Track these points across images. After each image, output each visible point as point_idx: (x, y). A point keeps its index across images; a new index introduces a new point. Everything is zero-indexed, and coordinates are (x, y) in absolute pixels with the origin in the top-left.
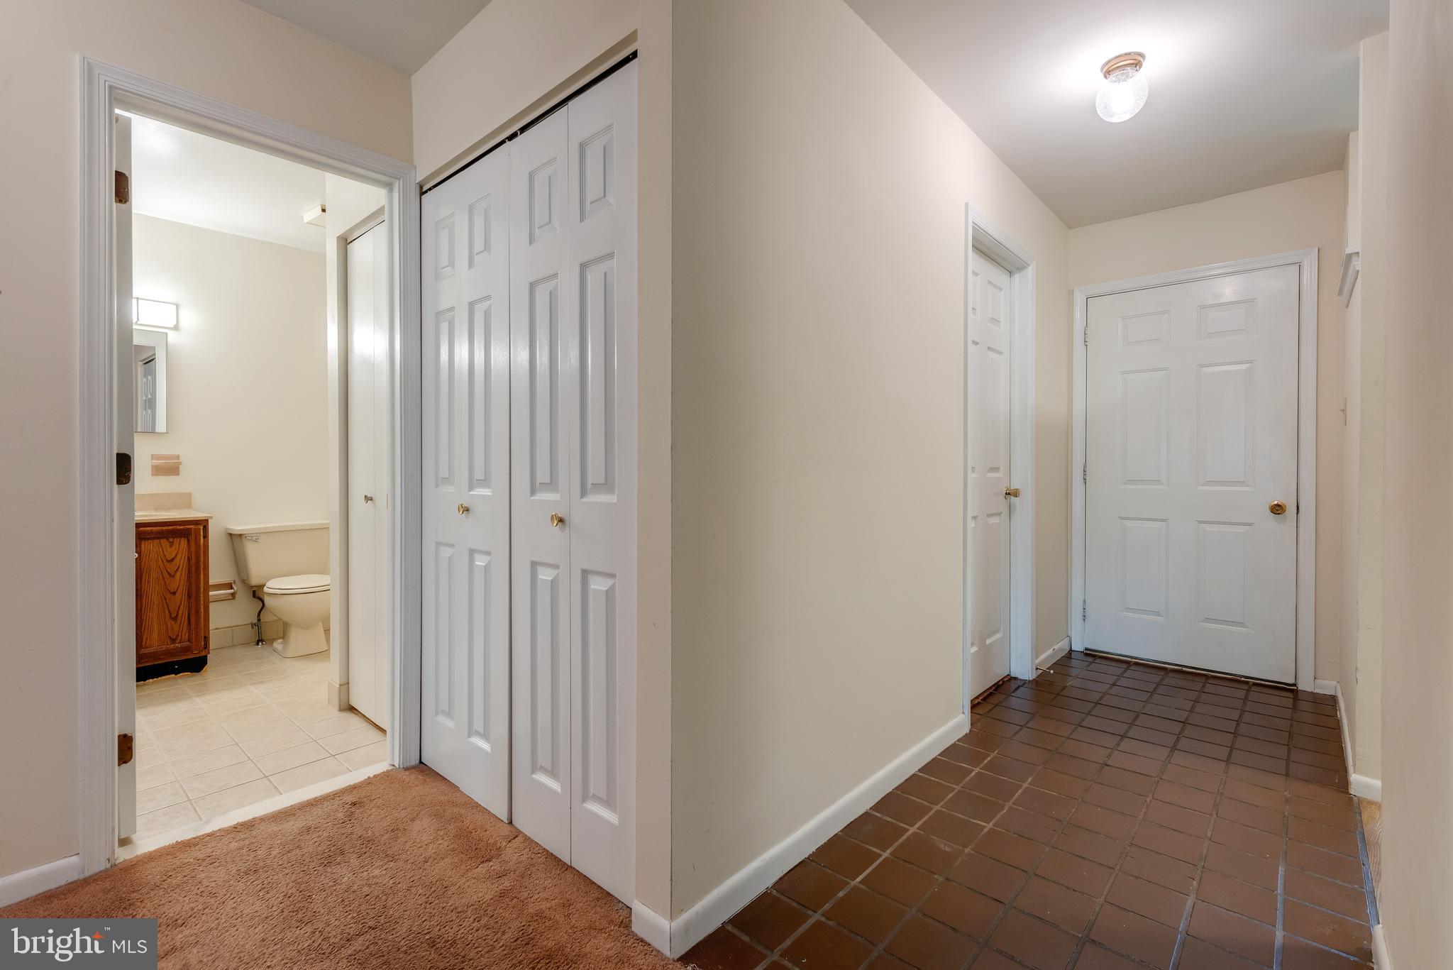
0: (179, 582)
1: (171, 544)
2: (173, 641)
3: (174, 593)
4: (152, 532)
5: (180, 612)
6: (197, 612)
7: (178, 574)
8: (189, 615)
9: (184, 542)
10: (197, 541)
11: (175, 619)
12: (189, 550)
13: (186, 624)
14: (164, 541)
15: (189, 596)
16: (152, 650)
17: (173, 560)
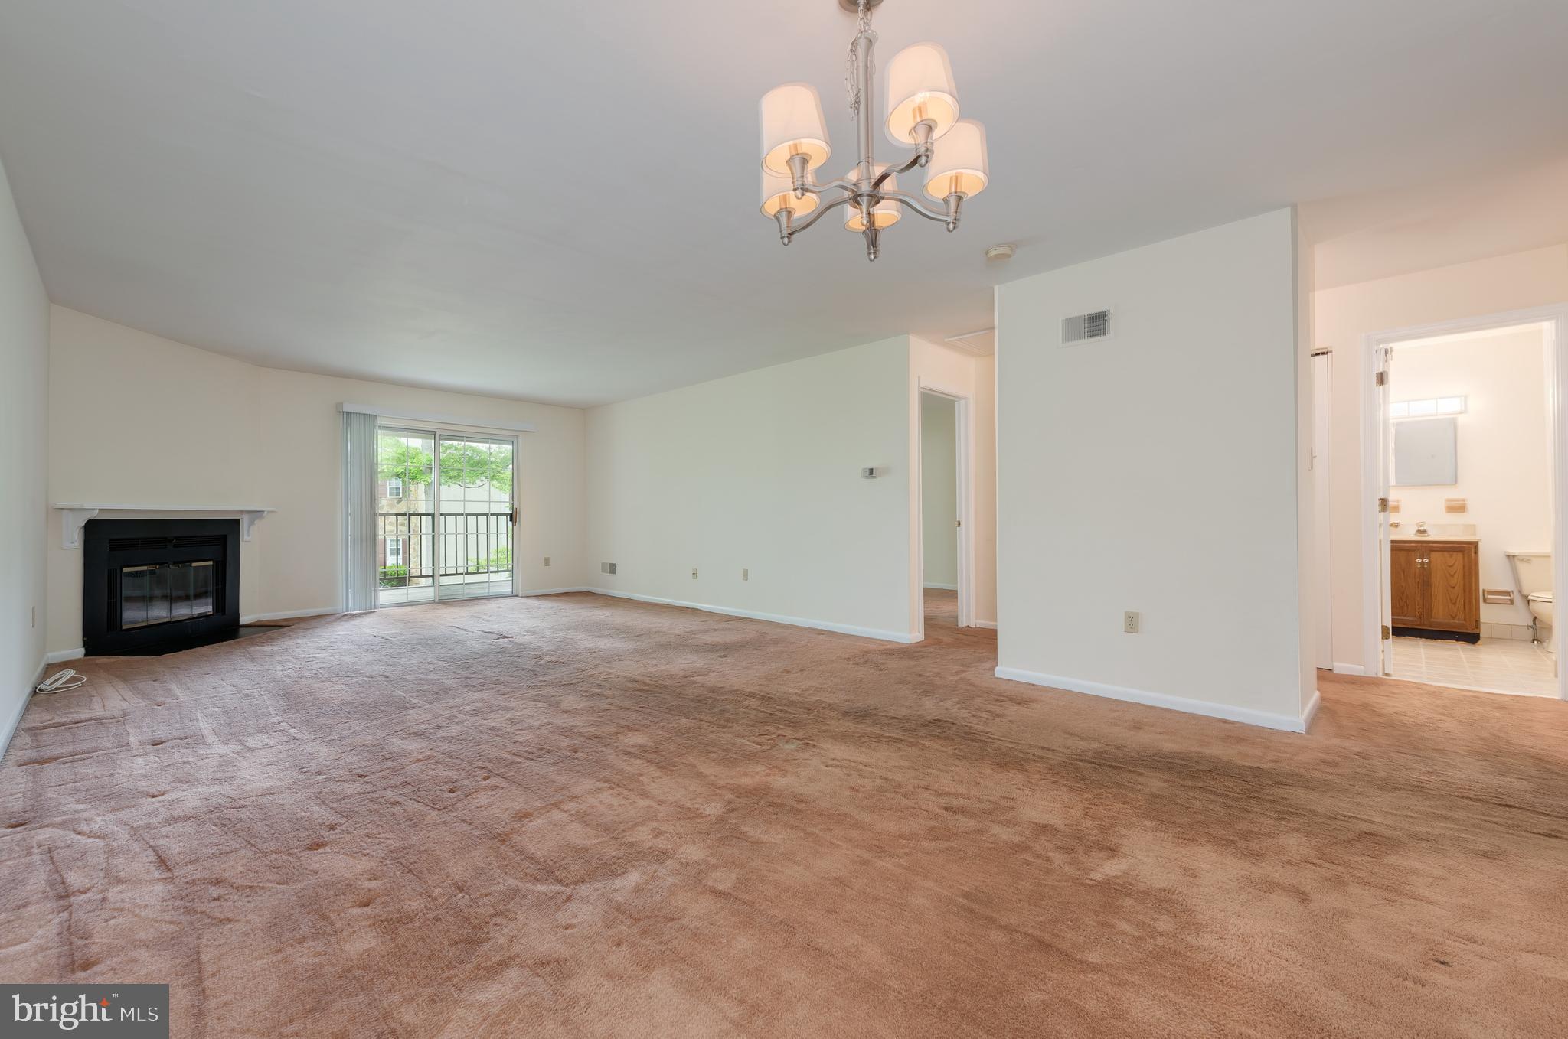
0: (1458, 580)
1: (1451, 556)
2: (1453, 618)
3: (1454, 587)
4: (1437, 547)
5: (1458, 600)
6: (1470, 602)
7: (1456, 576)
8: (1464, 603)
9: (1460, 555)
10: (1470, 555)
11: (1454, 604)
12: (1464, 561)
13: (1462, 609)
14: (1445, 553)
15: (1465, 591)
16: (1439, 621)
17: (1452, 566)
